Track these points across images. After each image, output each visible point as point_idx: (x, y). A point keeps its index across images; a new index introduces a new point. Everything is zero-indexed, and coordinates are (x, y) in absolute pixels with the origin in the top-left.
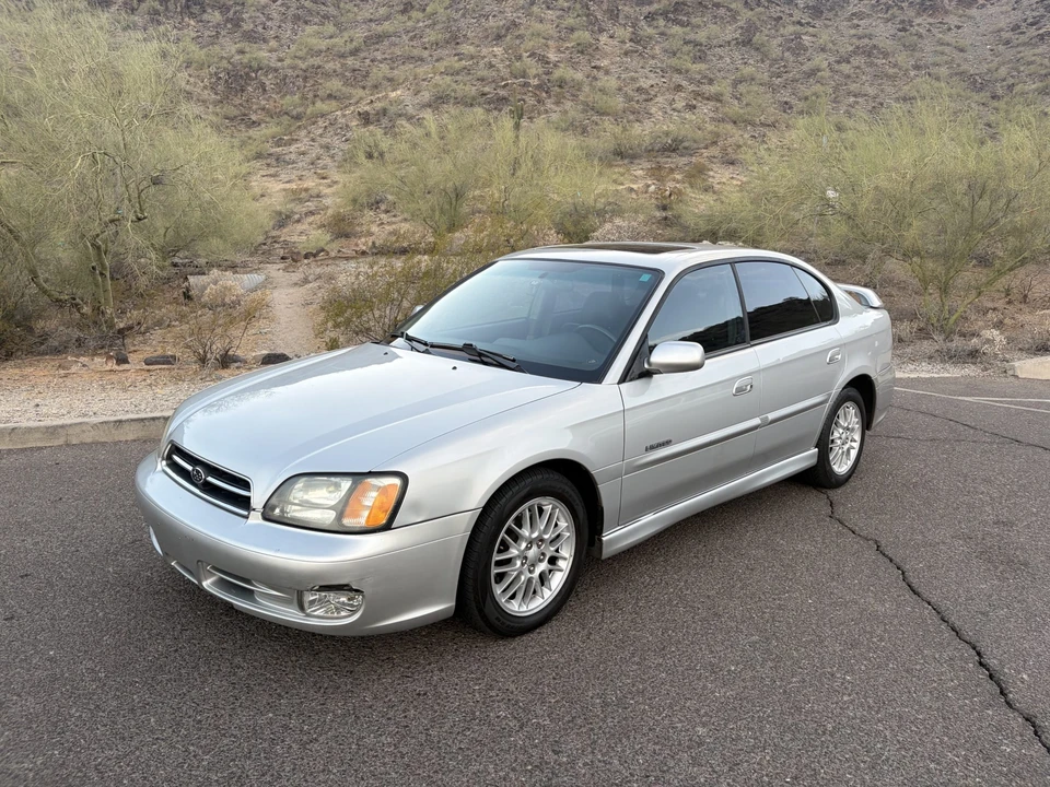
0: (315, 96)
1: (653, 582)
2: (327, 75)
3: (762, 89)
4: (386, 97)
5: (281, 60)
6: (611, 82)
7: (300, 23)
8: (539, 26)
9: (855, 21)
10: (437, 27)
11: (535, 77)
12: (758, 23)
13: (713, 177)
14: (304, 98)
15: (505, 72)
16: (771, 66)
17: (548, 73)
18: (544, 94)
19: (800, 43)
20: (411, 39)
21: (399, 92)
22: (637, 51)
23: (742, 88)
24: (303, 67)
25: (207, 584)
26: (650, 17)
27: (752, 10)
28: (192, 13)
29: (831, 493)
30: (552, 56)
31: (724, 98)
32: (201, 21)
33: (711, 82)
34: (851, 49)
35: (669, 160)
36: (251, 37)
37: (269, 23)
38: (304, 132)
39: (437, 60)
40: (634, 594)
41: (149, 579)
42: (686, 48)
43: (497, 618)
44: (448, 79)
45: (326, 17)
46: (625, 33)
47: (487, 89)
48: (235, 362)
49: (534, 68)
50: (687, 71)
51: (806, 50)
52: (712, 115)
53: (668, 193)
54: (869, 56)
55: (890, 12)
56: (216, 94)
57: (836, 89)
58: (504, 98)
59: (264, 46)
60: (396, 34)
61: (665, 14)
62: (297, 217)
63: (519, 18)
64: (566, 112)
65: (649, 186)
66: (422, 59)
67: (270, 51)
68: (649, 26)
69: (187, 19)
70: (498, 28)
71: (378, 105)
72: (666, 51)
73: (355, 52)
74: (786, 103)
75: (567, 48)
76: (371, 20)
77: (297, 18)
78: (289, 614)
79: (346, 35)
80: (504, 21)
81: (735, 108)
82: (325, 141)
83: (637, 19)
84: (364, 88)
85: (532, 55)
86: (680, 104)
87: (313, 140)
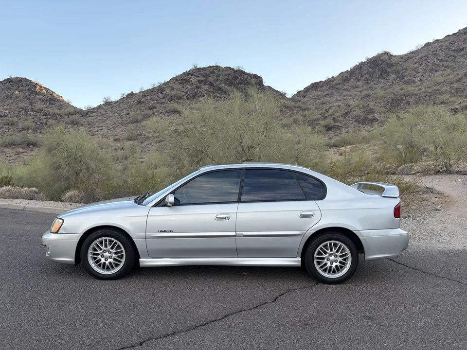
2: (442, 93)
5: (420, 90)
24: (430, 91)
28: (383, 77)
32: (387, 80)
36: (408, 82)
37: (417, 75)
45: (447, 67)
56: (386, 109)
59: (413, 85)
67: (416, 87)
69: (380, 80)
71: (464, 104)
73: (459, 80)
77: (432, 70)
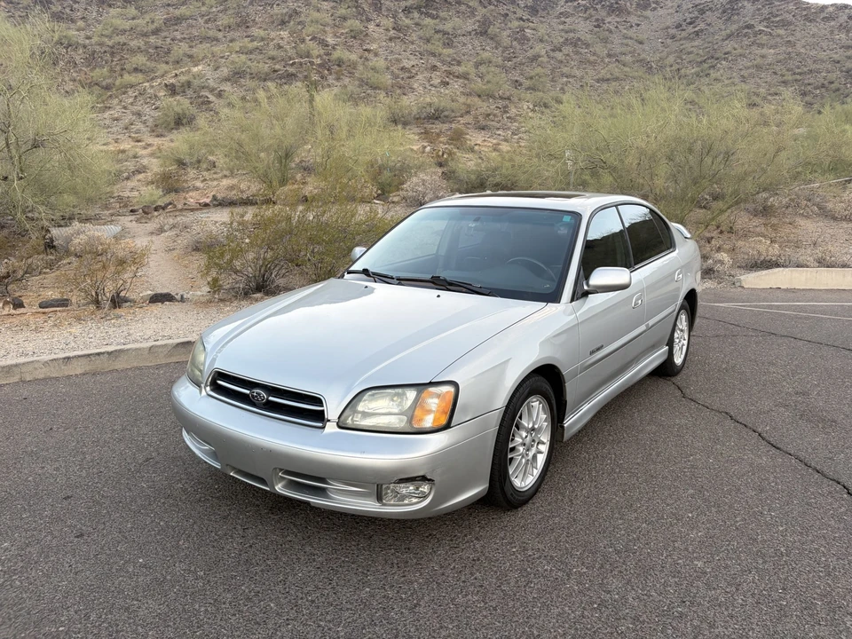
0: (122, 69)
1: (592, 457)
2: (133, 52)
3: (498, 70)
4: (189, 71)
5: (88, 38)
6: (380, 63)
7: (104, 6)
8: (316, 15)
9: (563, 19)
10: (229, 12)
11: (317, 57)
12: (492, 19)
13: (470, 140)
14: (112, 70)
15: (291, 52)
16: (503, 52)
17: (328, 54)
18: (326, 72)
19: (524, 35)
20: (206, 22)
21: (200, 68)
22: (399, 38)
23: (483, 69)
24: (110, 44)
25: (279, 488)
26: (407, 10)
27: (485, 7)
29: (673, 379)
30: (330, 40)
31: (470, 77)
33: (459, 63)
34: (562, 40)
35: (434, 126)
36: (59, 17)
37: (76, 6)
38: (116, 101)
39: (231, 41)
40: (584, 467)
41: (184, 490)
42: (437, 36)
43: (512, 494)
44: (243, 57)
45: (128, 2)
46: (389, 22)
47: (277, 67)
48: (126, 302)
49: (316, 50)
50: (440, 55)
51: (528, 40)
52: (462, 90)
53: (441, 153)
54: (575, 46)
55: (588, 12)
57: (553, 71)
58: (293, 75)
59: (72, 26)
60: (191, 17)
61: (418, 8)
62: (125, 175)
63: (299, 7)
64: (345, 86)
65: (425, 147)
66: (217, 40)
67: (78, 30)
68: (407, 17)
70: (282, 14)
71: (183, 78)
72: (421, 38)
73: (156, 32)
74: (517, 81)
75: (342, 34)
76: (169, 5)
77: (101, 2)
78: (369, 506)
79: (147, 18)
80: (287, 10)
81: (479, 85)
82: (136, 108)
83: (396, 11)
84: (167, 63)
85: (314, 39)
86: (436, 81)
87: (125, 108)
